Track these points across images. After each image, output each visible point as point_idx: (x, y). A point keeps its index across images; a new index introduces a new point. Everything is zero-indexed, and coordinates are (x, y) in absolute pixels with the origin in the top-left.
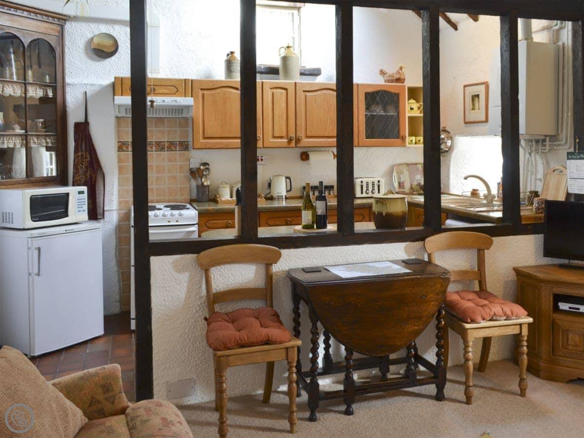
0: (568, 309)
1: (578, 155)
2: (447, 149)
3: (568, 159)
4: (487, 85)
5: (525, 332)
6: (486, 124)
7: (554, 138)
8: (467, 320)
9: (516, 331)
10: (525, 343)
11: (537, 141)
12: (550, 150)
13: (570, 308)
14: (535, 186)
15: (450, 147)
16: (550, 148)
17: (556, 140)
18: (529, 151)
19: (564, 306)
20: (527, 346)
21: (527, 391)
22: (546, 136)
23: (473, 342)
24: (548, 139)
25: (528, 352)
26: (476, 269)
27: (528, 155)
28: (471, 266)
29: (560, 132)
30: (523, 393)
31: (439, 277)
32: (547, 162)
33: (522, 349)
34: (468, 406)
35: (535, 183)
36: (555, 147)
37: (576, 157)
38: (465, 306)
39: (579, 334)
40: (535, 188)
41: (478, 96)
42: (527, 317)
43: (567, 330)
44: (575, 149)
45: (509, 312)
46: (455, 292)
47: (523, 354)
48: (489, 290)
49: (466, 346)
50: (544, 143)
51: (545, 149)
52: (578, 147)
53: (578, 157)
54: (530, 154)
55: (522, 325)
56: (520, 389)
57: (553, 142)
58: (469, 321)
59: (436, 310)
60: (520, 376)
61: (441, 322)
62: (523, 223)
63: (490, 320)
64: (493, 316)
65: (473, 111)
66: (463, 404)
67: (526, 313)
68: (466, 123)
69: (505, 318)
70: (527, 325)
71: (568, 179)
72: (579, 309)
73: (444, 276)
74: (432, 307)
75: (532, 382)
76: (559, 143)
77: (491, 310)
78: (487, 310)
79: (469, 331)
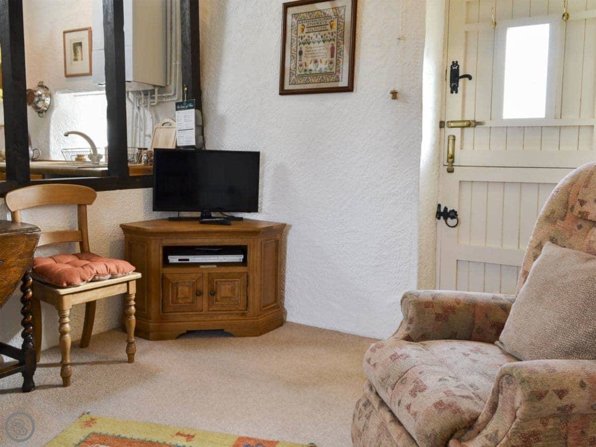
0: (178, 262)
1: (187, 105)
2: (46, 109)
3: (177, 110)
4: (89, 30)
5: (133, 290)
6: (89, 77)
7: (162, 89)
8: (62, 284)
9: (122, 289)
10: (133, 303)
11: (146, 93)
12: (159, 103)
13: (180, 260)
14: (144, 143)
15: (49, 105)
16: (159, 101)
17: (165, 92)
18: (138, 105)
19: (174, 259)
20: (135, 306)
21: (135, 356)
22: (155, 86)
23: (70, 310)
24: (156, 90)
25: (136, 312)
26: (77, 229)
27: (136, 110)
28: (70, 226)
29: (168, 83)
30: (131, 360)
31: (23, 235)
32: (157, 117)
33: (129, 310)
34: (66, 388)
35: (145, 140)
36: (164, 98)
37: (184, 107)
38: (60, 270)
39: (188, 286)
40: (144, 145)
41: (80, 44)
42: (134, 273)
43: (177, 283)
44: (183, 99)
45: (114, 269)
46: (49, 257)
47: (131, 315)
48: (91, 251)
49: (62, 317)
50: (153, 96)
51: (154, 102)
52: (187, 96)
53: (187, 107)
54: (139, 108)
55: (130, 283)
56: (128, 354)
57: (161, 94)
58: (65, 285)
59: (19, 278)
60: (128, 341)
61: (28, 292)
62: (131, 175)
63: (91, 281)
64: (95, 276)
65: (75, 62)
66: (58, 388)
67: (134, 268)
68: (67, 76)
69: (109, 276)
70: (135, 281)
71: (177, 131)
72: (188, 260)
73: (31, 232)
74: (15, 274)
75: (141, 346)
76: (168, 94)
77: (92, 269)
78: (88, 269)
79: (65, 298)
